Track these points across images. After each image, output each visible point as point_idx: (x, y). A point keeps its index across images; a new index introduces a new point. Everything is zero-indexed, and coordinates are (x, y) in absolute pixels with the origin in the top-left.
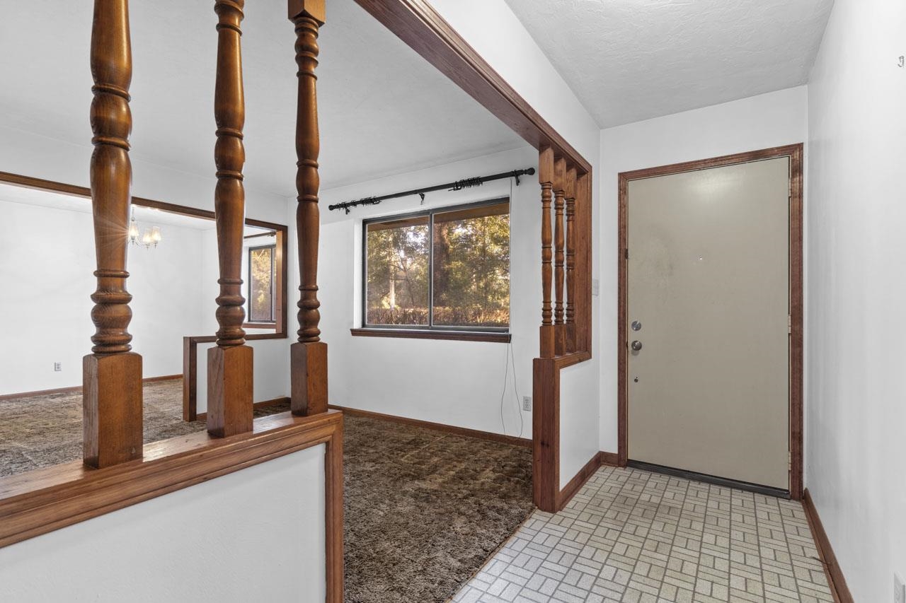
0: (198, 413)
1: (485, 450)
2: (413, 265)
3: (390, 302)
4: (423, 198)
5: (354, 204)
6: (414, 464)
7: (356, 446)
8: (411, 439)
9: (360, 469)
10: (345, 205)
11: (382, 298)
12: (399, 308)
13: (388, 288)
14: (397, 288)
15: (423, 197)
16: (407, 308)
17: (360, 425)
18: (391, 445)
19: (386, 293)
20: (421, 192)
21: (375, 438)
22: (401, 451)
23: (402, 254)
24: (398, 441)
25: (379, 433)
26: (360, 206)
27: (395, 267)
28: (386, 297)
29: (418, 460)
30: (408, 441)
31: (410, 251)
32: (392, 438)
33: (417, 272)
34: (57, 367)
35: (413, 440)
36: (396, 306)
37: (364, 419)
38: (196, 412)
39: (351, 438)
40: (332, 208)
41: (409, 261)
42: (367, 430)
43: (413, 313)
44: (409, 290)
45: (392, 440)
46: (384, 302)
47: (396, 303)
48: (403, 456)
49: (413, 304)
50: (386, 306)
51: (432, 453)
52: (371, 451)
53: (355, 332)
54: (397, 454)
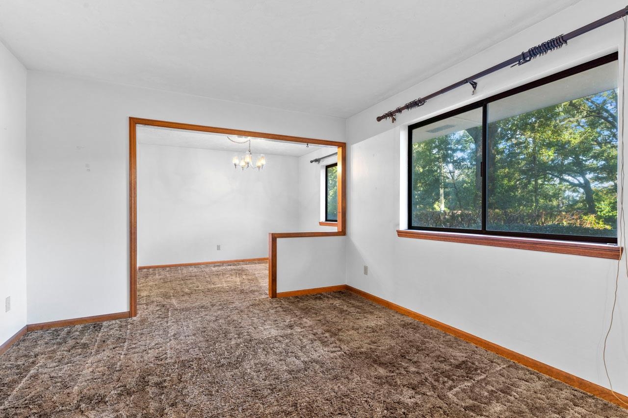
0: (277, 292)
1: (577, 409)
2: (460, 176)
3: (441, 207)
4: (475, 88)
5: (399, 110)
6: (466, 408)
7: (397, 357)
8: (461, 360)
9: (396, 397)
10: (391, 114)
11: (434, 203)
12: (448, 211)
13: (438, 195)
14: (446, 195)
15: (474, 85)
16: (455, 210)
17: (405, 325)
18: (436, 365)
19: (437, 199)
20: (472, 81)
21: (419, 350)
22: (449, 377)
23: (451, 166)
24: (445, 360)
25: (423, 343)
26: (405, 112)
27: (444, 177)
28: (437, 203)
29: (471, 402)
30: (457, 363)
31: (458, 164)
32: (438, 353)
33: (464, 182)
34: (219, 248)
35: (464, 362)
36: (446, 209)
37: (408, 320)
38: (276, 292)
39: (393, 343)
40: (379, 119)
41: (457, 172)
42: (412, 335)
43: (462, 215)
44: (457, 195)
45: (438, 357)
46: (436, 206)
47: (445, 207)
48: (450, 389)
49: (460, 208)
50: (438, 209)
51: (492, 392)
52: (412, 369)
53: (401, 234)
54: (444, 383)
